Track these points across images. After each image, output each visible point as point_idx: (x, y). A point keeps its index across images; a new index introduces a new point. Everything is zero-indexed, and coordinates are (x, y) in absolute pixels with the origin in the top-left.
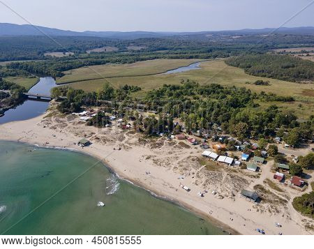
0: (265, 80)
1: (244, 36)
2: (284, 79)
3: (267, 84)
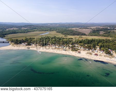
0: (66, 35)
1: (60, 25)
2: (71, 35)
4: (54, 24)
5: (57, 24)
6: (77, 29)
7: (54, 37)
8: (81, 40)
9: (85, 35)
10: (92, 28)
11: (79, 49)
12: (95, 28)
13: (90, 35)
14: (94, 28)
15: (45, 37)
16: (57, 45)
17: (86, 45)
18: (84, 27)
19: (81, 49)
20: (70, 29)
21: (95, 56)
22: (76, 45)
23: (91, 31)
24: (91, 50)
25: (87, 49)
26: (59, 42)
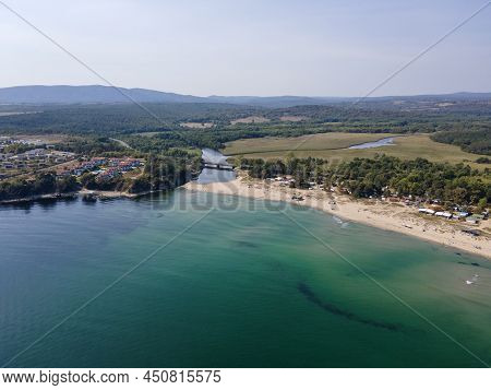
1: (459, 103)
4: (425, 98)
7: (419, 160)
15: (371, 158)
16: (431, 203)
26: (443, 186)
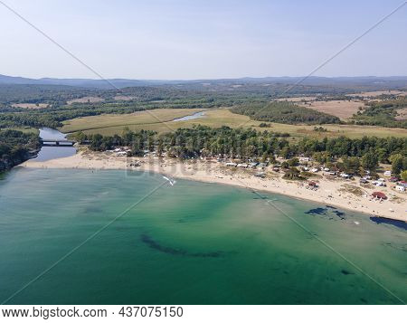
0: (267, 123)
1: (245, 85)
2: (284, 123)
3: (269, 126)
4: (224, 81)
5: (233, 82)
6: (306, 99)
7: (224, 127)
8: (321, 140)
9: (335, 121)
10: (366, 95)
11: (310, 175)
12: (377, 97)
13: (357, 124)
14: (372, 98)
15: (190, 128)
16: (234, 158)
17: (340, 160)
18: (334, 93)
19: (320, 173)
20: (281, 100)
21: (376, 202)
22: (302, 159)
23: (361, 109)
24: (357, 179)
25: (343, 175)
26: (240, 145)
